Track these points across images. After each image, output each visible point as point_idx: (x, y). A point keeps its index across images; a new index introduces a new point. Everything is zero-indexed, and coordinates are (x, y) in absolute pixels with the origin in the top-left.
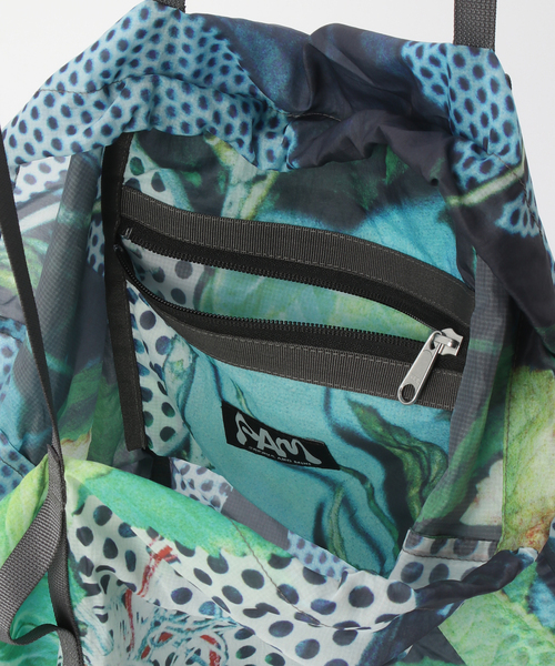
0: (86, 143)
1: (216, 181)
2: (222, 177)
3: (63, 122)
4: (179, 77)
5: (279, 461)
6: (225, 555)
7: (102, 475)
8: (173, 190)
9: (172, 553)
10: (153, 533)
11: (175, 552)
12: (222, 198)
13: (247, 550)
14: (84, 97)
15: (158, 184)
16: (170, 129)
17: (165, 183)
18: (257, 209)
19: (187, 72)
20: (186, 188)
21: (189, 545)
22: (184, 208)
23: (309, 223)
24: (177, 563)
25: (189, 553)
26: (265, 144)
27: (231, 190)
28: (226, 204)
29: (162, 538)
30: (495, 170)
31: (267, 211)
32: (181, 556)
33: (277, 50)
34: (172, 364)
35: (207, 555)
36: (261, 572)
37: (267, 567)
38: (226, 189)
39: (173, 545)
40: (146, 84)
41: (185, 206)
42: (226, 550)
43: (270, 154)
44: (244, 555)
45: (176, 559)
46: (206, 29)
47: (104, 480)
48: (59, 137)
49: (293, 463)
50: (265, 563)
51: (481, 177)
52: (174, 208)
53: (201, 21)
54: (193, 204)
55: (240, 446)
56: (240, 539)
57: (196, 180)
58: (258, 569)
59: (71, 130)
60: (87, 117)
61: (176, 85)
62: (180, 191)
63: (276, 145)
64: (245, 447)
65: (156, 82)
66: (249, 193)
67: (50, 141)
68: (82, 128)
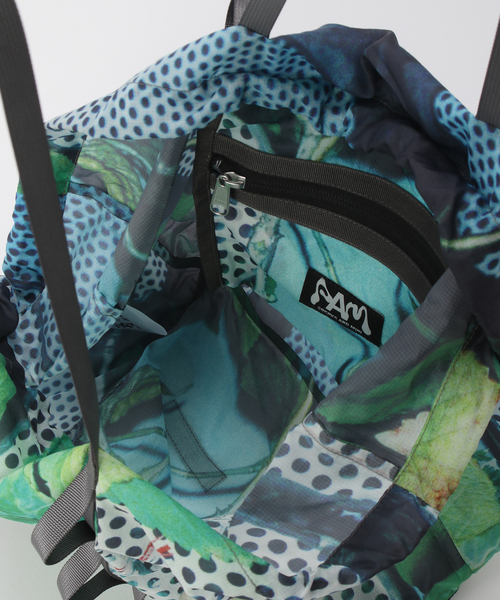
0: (188, 129)
1: (292, 131)
2: (298, 128)
3: (169, 110)
4: (265, 72)
5: (339, 322)
6: (214, 558)
7: (125, 482)
8: (258, 138)
9: (169, 551)
10: (157, 533)
11: (173, 551)
12: (297, 145)
13: (233, 558)
14: (187, 94)
15: (246, 133)
16: (255, 103)
17: (252, 133)
18: (324, 154)
19: (271, 69)
20: (268, 136)
21: (187, 547)
22: (267, 151)
23: (366, 169)
24: (171, 560)
25: (183, 552)
26: (330, 118)
27: (304, 140)
28: (300, 150)
29: (164, 539)
30: (489, 228)
31: (332, 157)
32: (176, 555)
33: (343, 57)
34: (254, 244)
35: (199, 557)
36: (244, 575)
37: (250, 572)
38: (301, 139)
39: (172, 545)
40: (238, 82)
41: (268, 149)
42: (216, 556)
43: (333, 128)
44: (231, 561)
45: (170, 557)
46: (287, 47)
47: (125, 486)
48: (166, 122)
49: (349, 327)
50: (248, 569)
51: (476, 230)
52: (259, 151)
53: (282, 43)
54: (273, 148)
55: (310, 305)
56: (228, 549)
57: (276, 129)
58: (241, 573)
59: (176, 117)
60: (188, 107)
61: (262, 82)
62: (264, 138)
63: (338, 120)
64: (315, 307)
65: (246, 80)
66: (318, 145)
67: (159, 125)
68: (184, 115)
